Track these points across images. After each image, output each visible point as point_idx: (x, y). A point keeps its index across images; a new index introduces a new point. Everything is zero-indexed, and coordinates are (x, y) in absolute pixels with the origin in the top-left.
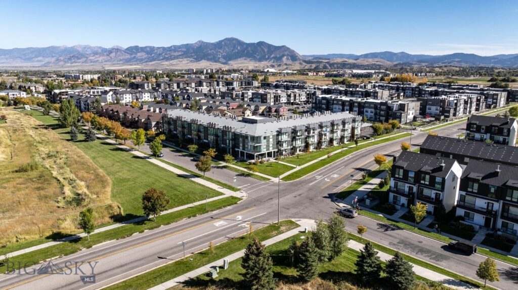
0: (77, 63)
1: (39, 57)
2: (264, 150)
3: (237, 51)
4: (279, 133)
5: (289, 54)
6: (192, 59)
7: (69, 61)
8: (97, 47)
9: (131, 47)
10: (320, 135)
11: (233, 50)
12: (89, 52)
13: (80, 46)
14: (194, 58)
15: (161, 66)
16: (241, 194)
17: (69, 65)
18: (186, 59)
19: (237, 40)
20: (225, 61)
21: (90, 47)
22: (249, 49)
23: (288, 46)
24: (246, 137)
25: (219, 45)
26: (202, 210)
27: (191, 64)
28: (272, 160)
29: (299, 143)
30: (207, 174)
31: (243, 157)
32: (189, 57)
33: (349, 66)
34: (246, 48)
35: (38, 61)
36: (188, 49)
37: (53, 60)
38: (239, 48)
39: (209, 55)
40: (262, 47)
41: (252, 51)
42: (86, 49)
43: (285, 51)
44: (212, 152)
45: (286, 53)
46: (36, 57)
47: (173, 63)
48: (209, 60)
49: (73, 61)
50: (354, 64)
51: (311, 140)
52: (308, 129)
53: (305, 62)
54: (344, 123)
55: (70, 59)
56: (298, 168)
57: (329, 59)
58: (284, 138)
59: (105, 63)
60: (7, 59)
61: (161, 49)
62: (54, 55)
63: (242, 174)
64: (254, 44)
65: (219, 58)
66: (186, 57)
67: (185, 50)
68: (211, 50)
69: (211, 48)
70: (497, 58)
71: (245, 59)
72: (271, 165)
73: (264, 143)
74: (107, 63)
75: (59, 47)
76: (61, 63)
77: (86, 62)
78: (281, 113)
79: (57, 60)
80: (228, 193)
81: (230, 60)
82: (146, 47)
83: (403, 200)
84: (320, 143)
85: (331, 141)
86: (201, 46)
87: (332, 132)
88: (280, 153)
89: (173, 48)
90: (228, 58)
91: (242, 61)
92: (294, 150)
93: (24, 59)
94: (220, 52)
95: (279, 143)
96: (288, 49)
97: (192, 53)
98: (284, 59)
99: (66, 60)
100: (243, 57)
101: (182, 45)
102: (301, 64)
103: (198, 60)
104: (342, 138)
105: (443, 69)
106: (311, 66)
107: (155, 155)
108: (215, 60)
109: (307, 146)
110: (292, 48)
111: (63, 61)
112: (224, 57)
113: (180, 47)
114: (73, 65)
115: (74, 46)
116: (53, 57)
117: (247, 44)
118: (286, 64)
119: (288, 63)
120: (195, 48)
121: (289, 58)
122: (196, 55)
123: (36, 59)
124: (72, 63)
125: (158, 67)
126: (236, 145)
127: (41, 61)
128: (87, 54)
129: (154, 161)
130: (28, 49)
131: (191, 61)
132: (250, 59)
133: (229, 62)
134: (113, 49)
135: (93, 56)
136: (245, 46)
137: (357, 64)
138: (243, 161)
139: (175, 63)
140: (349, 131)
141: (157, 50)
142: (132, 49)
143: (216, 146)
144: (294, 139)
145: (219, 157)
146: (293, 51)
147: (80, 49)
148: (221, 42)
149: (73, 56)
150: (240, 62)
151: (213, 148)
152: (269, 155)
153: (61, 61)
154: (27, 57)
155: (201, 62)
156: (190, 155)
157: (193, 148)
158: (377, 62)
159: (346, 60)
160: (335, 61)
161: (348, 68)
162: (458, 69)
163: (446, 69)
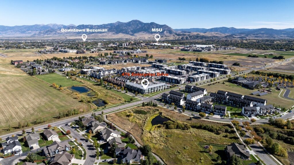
0: (50, 34)
1: (29, 30)
2: (146, 92)
3: (139, 27)
4: (149, 89)
5: (168, 29)
6: (114, 32)
7: (46, 33)
8: (61, 25)
9: (80, 25)
10: (157, 89)
11: (137, 27)
12: (56, 28)
13: (51, 24)
14: (115, 32)
15: (97, 37)
16: (142, 99)
17: (46, 35)
18: (110, 33)
19: (139, 21)
20: (132, 34)
21: (57, 25)
22: (146, 26)
23: (167, 25)
24: (143, 90)
25: (129, 24)
26: (137, 101)
27: (113, 35)
28: (147, 94)
29: (153, 91)
30: (137, 96)
31: (142, 93)
32: (112, 31)
33: (200, 37)
34: (144, 26)
35: (29, 33)
36: (112, 27)
37: (37, 32)
38: (140, 26)
39: (123, 30)
40: (153, 25)
41: (147, 28)
42: (55, 26)
43: (166, 28)
44: (137, 92)
45: (166, 29)
46: (28, 30)
47: (104, 35)
48: (123, 33)
49: (48, 33)
50: (203, 36)
51: (155, 90)
52: (154, 88)
53: (177, 34)
54: (162, 86)
55: (47, 32)
56: (151, 95)
57: (190, 32)
58: (150, 90)
59: (66, 34)
60: (12, 32)
61: (97, 26)
62: (37, 29)
63: (142, 96)
64: (148, 23)
65: (129, 32)
66: (111, 31)
67: (110, 27)
68: (124, 27)
69: (124, 26)
70: (285, 31)
71: (144, 32)
72: (147, 95)
73: (146, 91)
74: (67, 34)
75: (40, 25)
76: (42, 34)
77: (55, 34)
78: (152, 80)
79: (40, 33)
80: (140, 99)
81: (135, 33)
82: (88, 25)
83: (170, 102)
84: (157, 90)
85: (160, 90)
86: (119, 25)
87: (160, 88)
88: (149, 92)
89: (103, 26)
90: (134, 32)
91: (142, 34)
92: (152, 92)
93: (21, 32)
94: (129, 28)
95: (149, 91)
96: (167, 26)
97: (114, 29)
98: (165, 32)
99: (45, 33)
100: (142, 31)
101: (108, 24)
102: (174, 36)
103: (117, 33)
104: (162, 89)
105: (247, 41)
106: (179, 37)
107: (126, 93)
108: (126, 33)
109: (154, 91)
110: (169, 26)
111: (43, 33)
112: (132, 31)
113: (107, 25)
114: (48, 36)
115: (48, 24)
116: (37, 31)
117: (144, 23)
118: (166, 36)
119: (167, 35)
120: (116, 26)
121: (168, 32)
122: (116, 30)
123: (28, 32)
124: (48, 35)
125: (96, 37)
126: (141, 91)
127: (30, 33)
128: (56, 29)
129: (126, 94)
130: (23, 26)
131: (114, 34)
132: (146, 32)
133: (135, 34)
134: (70, 27)
135: (59, 31)
136: (143, 25)
137: (205, 36)
138: (142, 94)
139: (105, 35)
140: (164, 87)
141: (94, 27)
142: (81, 26)
143: (138, 91)
144: (151, 90)
145: (138, 93)
146: (170, 28)
147: (51, 26)
148: (130, 22)
149: (48, 31)
150: (140, 34)
151: (137, 91)
152: (147, 93)
153: (42, 33)
154: (23, 31)
155: (119, 34)
156: (133, 93)
157: (133, 91)
158: (217, 34)
159: (199, 33)
160: (193, 34)
161: (200, 38)
162: (255, 41)
163: (249, 41)
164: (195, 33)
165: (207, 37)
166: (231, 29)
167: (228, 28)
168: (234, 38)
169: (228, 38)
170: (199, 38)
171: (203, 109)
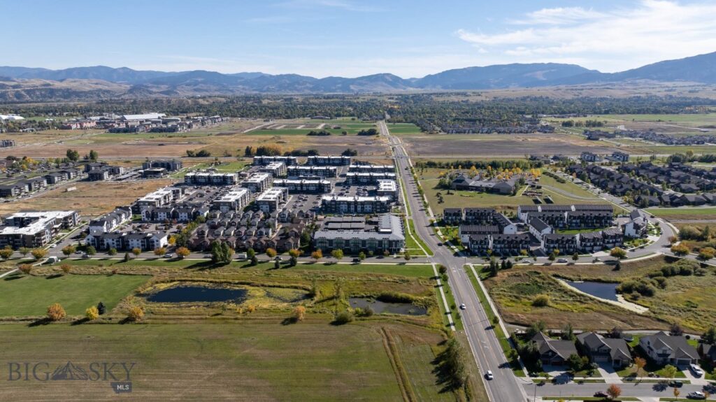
50: (66, 89)
137: (70, 89)
158: (97, 84)
159: (48, 82)
160: (30, 84)
161: (61, 96)
162: (223, 100)
163: (211, 101)
164: (37, 82)
165: (82, 92)
166: (121, 71)
167: (115, 70)
168: (150, 94)
169: (138, 95)
170: (58, 97)
171: (589, 244)
